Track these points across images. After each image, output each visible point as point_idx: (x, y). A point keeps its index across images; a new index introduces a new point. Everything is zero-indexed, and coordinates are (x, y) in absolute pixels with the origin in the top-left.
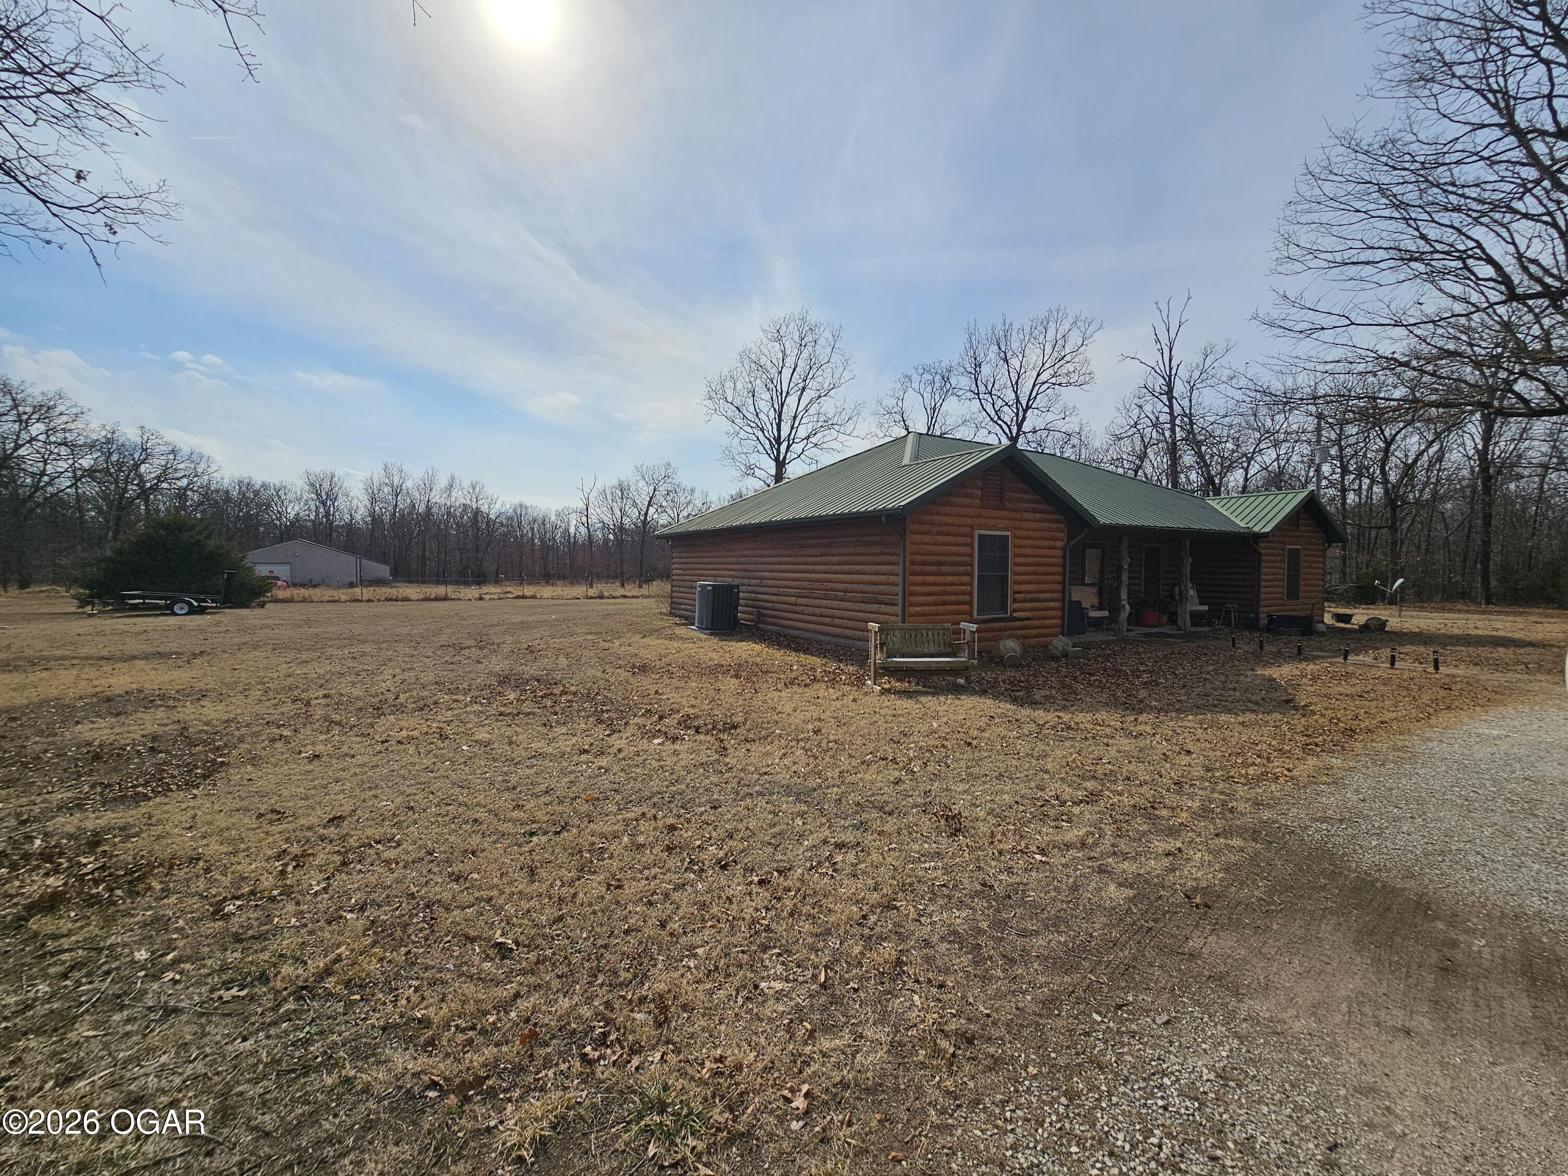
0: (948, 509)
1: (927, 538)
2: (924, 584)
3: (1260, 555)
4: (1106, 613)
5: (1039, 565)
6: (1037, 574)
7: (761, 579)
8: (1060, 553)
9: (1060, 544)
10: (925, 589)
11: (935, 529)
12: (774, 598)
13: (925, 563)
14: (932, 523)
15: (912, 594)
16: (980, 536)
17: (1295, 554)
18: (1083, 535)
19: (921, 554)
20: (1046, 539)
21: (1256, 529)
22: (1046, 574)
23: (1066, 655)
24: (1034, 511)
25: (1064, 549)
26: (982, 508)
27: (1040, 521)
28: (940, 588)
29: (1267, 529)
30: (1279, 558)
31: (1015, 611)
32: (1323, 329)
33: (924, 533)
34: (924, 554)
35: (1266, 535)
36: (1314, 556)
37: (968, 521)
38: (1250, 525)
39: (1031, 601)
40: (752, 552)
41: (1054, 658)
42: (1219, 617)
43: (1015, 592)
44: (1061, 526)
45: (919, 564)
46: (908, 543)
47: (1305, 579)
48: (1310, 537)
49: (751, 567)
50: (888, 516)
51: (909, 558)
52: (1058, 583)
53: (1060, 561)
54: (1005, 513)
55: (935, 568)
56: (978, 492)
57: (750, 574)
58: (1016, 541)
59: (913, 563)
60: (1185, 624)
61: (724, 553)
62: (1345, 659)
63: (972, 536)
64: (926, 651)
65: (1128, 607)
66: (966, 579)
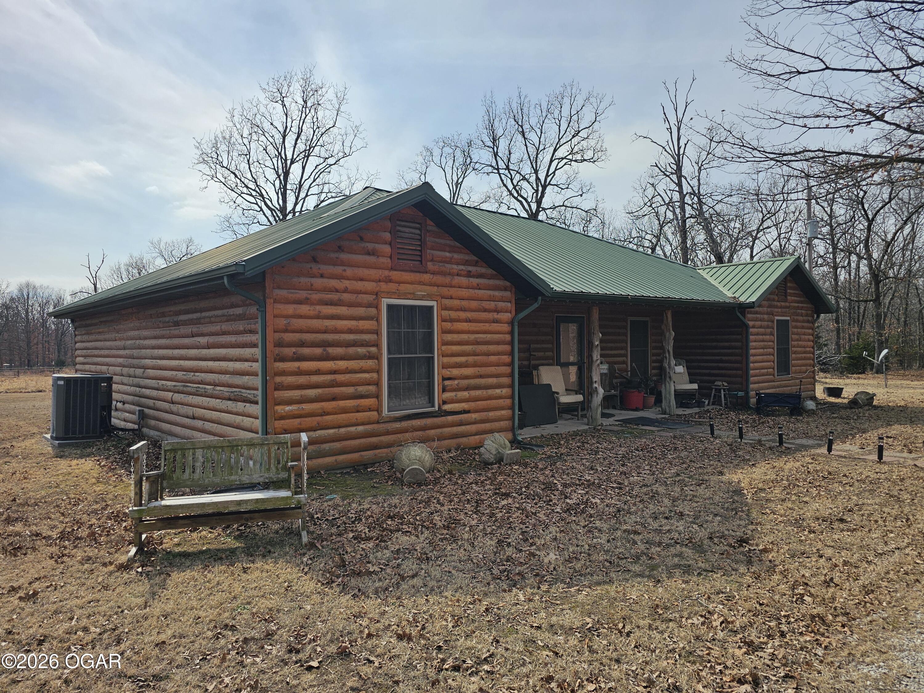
0: (338, 270)
1: (304, 309)
2: (300, 373)
3: (747, 327)
4: (580, 398)
5: (477, 343)
6: (475, 354)
7: (145, 368)
8: (506, 327)
9: (507, 316)
10: (302, 380)
11: (316, 296)
12: (154, 393)
13: (302, 344)
14: (311, 288)
15: (279, 387)
16: (390, 307)
17: (783, 326)
18: (536, 305)
19: (293, 331)
20: (485, 310)
21: (742, 299)
22: (488, 354)
23: (500, 460)
24: (469, 275)
25: (511, 323)
26: (392, 269)
27: (479, 287)
28: (329, 377)
29: (753, 299)
30: (769, 330)
31: (444, 403)
32: (799, 73)
33: (300, 302)
34: (301, 331)
35: (752, 305)
36: (803, 327)
37: (369, 286)
38: (737, 295)
39: (468, 388)
40: (136, 333)
41: (486, 464)
42: (708, 396)
43: (444, 379)
44: (507, 294)
45: (290, 345)
46: (269, 316)
47: (795, 353)
48: (798, 308)
49: (135, 352)
50: (231, 277)
51: (271, 336)
52: (505, 365)
53: (508, 337)
54: (426, 277)
55: (318, 351)
56: (387, 249)
57: (135, 361)
58: (445, 313)
59: (279, 344)
60: (669, 407)
61: (113, 335)
63: (377, 307)
64: (246, 479)
65: (601, 391)
66: (370, 363)
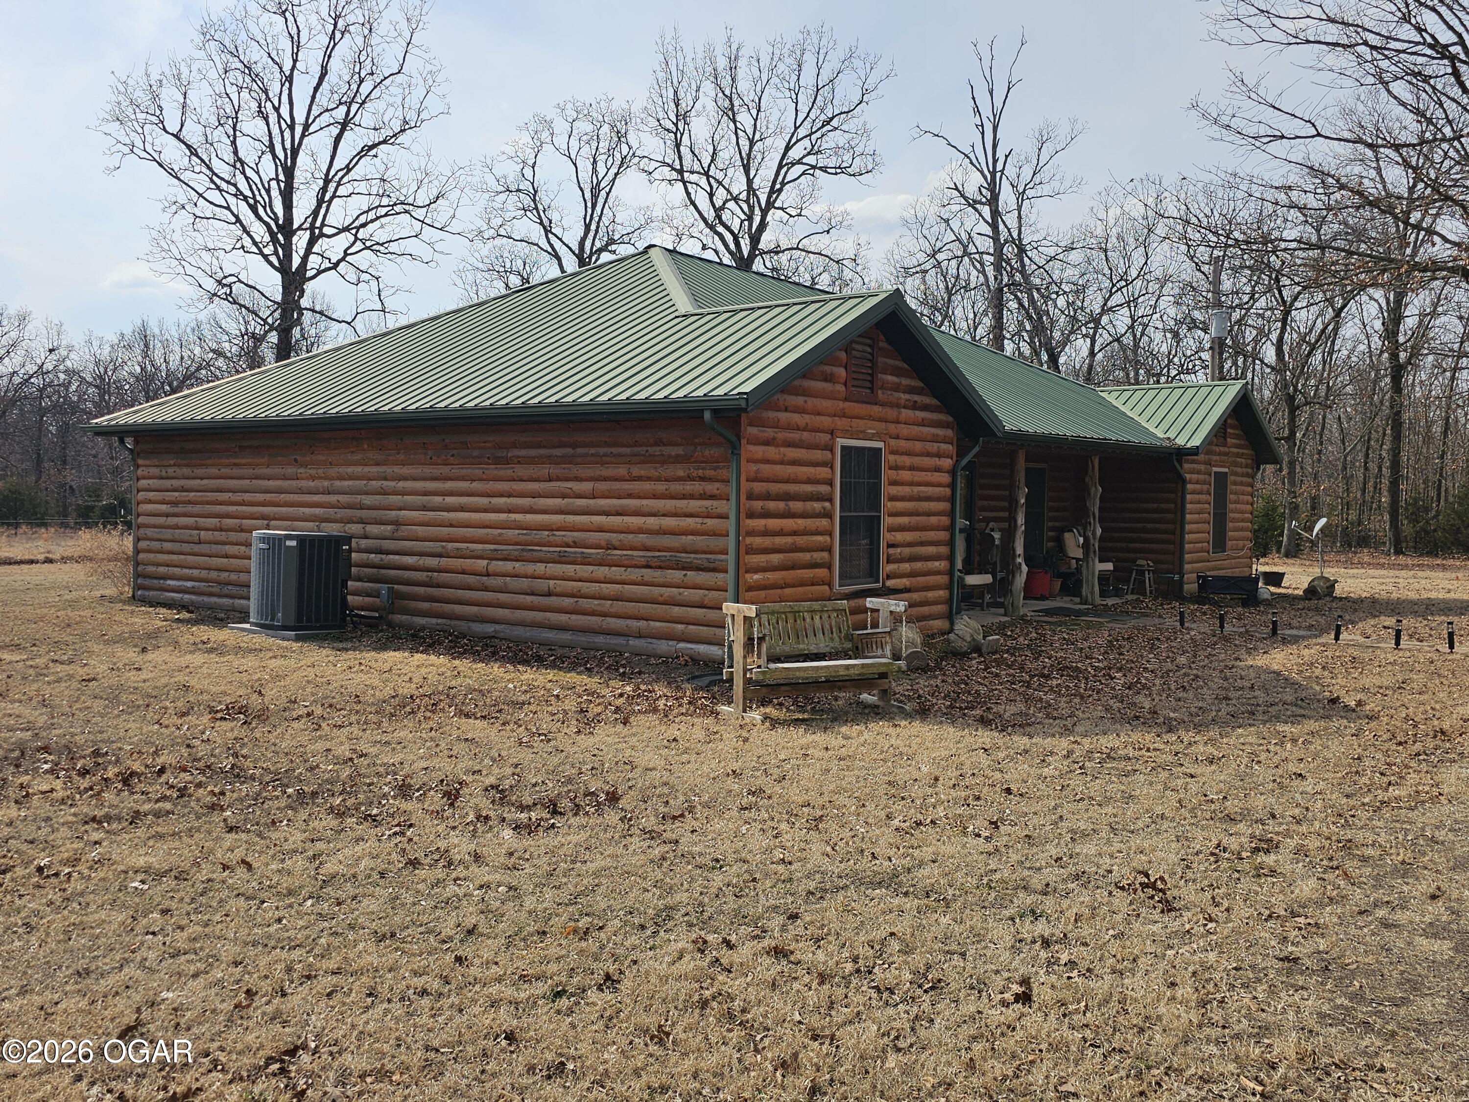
0: (799, 400)
1: (771, 452)
2: (766, 533)
3: (1184, 482)
5: (920, 499)
6: (916, 514)
7: (397, 523)
8: (945, 478)
9: (947, 463)
10: (767, 542)
11: (782, 435)
12: (433, 562)
13: (768, 497)
14: (777, 425)
15: (750, 551)
16: (844, 448)
17: (1221, 479)
18: (977, 449)
19: (762, 480)
20: (929, 455)
21: (1180, 441)
22: (929, 514)
23: (977, 649)
24: (915, 406)
25: (953, 472)
26: (846, 399)
27: (923, 423)
28: (789, 540)
29: (1196, 442)
30: (1205, 487)
31: (889, 577)
33: (767, 443)
34: (768, 480)
35: (1195, 451)
36: (1242, 484)
37: (826, 421)
38: (1171, 434)
39: (912, 559)
41: (961, 655)
42: (1127, 581)
43: (890, 546)
44: (949, 433)
45: (759, 497)
46: (743, 462)
47: (1234, 520)
48: (1237, 455)
50: (715, 412)
51: (745, 486)
52: (944, 529)
53: (948, 491)
54: (877, 409)
55: (781, 505)
56: (842, 372)
58: (892, 458)
59: (751, 497)
60: (1092, 593)
62: (1337, 638)
63: (832, 450)
64: (813, 649)
65: (1025, 568)
66: (824, 522)
